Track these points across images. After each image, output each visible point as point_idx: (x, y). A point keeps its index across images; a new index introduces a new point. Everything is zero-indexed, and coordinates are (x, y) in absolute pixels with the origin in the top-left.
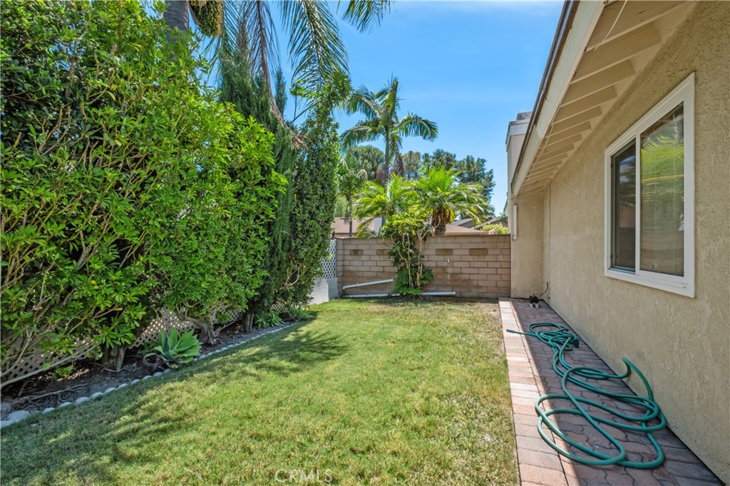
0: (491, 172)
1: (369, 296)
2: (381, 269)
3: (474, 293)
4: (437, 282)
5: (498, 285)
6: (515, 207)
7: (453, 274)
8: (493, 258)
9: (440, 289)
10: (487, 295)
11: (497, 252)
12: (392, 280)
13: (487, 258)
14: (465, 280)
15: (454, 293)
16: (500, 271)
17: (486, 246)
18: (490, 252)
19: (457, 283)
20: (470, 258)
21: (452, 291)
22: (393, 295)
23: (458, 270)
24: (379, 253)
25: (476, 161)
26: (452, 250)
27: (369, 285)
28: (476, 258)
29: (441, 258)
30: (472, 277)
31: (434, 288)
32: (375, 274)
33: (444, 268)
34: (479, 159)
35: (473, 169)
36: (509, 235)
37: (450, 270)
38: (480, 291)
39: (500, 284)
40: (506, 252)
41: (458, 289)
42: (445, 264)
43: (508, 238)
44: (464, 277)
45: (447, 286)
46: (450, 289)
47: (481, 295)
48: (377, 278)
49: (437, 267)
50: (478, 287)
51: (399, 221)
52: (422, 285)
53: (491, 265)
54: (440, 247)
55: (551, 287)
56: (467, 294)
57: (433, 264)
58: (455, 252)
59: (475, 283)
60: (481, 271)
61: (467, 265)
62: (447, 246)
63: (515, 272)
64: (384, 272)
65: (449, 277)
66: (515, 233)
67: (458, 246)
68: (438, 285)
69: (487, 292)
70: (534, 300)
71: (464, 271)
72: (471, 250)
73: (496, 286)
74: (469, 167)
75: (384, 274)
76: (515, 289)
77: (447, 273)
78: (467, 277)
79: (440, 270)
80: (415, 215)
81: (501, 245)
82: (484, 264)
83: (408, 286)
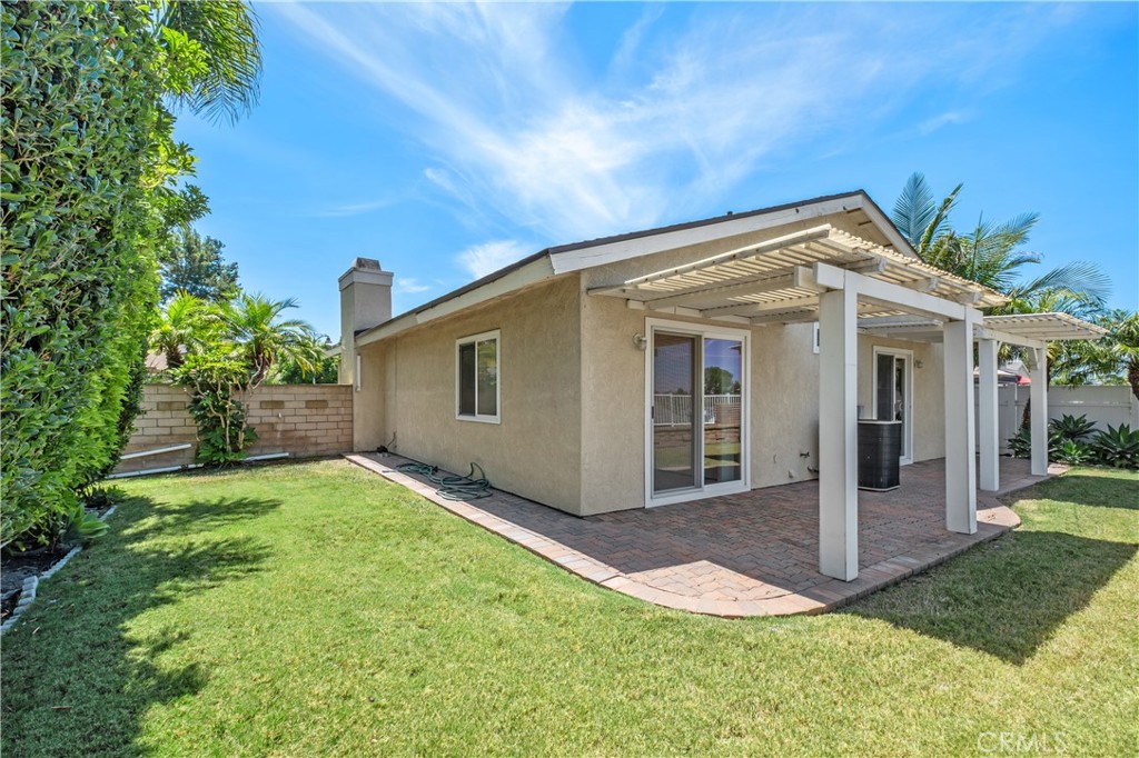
0: (234, 267)
1: (142, 472)
2: (167, 431)
3: (312, 451)
4: (261, 443)
5: (340, 440)
6: (359, 357)
7: (284, 432)
8: (334, 411)
9: (265, 451)
10: (328, 453)
11: (338, 404)
12: (189, 445)
13: (327, 411)
14: (301, 438)
15: (287, 454)
16: (341, 425)
17: (324, 398)
18: (330, 404)
19: (289, 443)
20: (307, 412)
21: (284, 452)
22: (190, 466)
23: (292, 427)
24: (161, 406)
25: (203, 241)
26: (282, 402)
27: (142, 457)
28: (314, 411)
29: (268, 412)
30: (309, 434)
31: (258, 451)
32: (155, 438)
33: (272, 425)
34: (209, 240)
35: (198, 255)
36: (351, 386)
37: (280, 427)
38: (319, 448)
40: (347, 404)
41: (292, 450)
42: (274, 420)
43: (349, 389)
44: (298, 434)
45: (275, 446)
46: (281, 449)
47: (320, 454)
48: (158, 444)
49: (261, 423)
50: (317, 444)
51: (213, 364)
52: (246, 448)
53: (331, 418)
54: (267, 398)
55: (399, 436)
56: (302, 454)
57: (256, 421)
58: (287, 404)
59: (313, 440)
60: (320, 426)
61: (303, 419)
62: (276, 398)
63: (358, 425)
64: (171, 434)
65: (279, 435)
66: (359, 384)
67: (291, 397)
68: (264, 447)
69: (327, 449)
70: (382, 450)
71: (299, 427)
72: (307, 402)
73: (337, 442)
74: (189, 249)
75: (172, 437)
76: (359, 442)
77: (276, 431)
78: (303, 434)
79: (266, 428)
80: (228, 356)
81: (342, 397)
82: (324, 418)
83: (224, 450)
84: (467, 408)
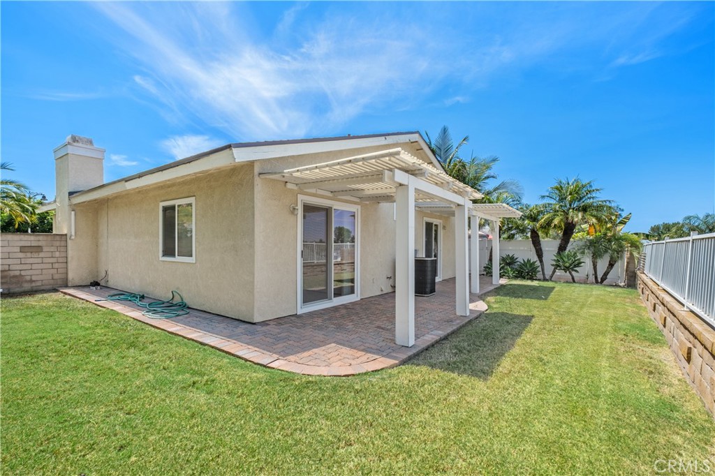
3: (27, 287)
5: (55, 278)
6: (73, 213)
8: (49, 255)
10: (43, 288)
11: (53, 249)
13: (42, 255)
14: (16, 276)
16: (56, 266)
17: (40, 243)
18: (45, 249)
19: (3, 281)
20: (21, 255)
23: (6, 268)
28: (29, 255)
30: (23, 273)
36: (66, 235)
38: (34, 285)
39: (56, 277)
40: (63, 249)
41: (7, 287)
43: (64, 238)
44: (12, 273)
47: (35, 289)
50: (31, 281)
53: (47, 260)
55: (110, 273)
56: (17, 290)
59: (28, 278)
60: (35, 266)
61: (18, 261)
63: (72, 266)
66: (73, 233)
67: (5, 244)
69: (42, 285)
70: (96, 284)
71: (14, 267)
72: (22, 247)
73: (53, 279)
76: (73, 279)
81: (58, 244)
82: (39, 260)
84: (169, 251)
